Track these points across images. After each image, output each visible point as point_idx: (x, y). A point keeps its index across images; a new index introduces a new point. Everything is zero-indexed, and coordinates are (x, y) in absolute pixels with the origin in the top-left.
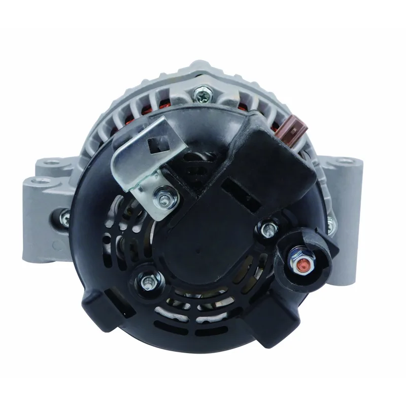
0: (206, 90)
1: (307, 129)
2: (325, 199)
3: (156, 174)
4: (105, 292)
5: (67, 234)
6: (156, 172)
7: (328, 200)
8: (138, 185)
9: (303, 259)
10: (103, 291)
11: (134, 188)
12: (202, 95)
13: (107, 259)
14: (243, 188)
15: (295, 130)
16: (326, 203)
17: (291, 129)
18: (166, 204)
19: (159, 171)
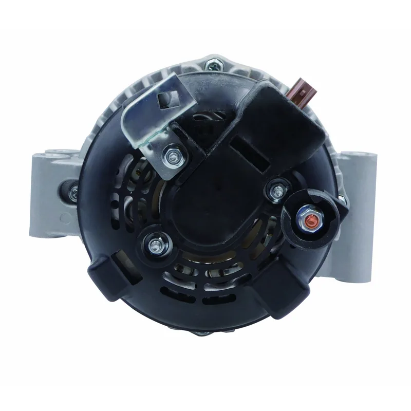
0: (217, 61)
1: (316, 92)
2: (336, 174)
3: (165, 131)
4: (111, 256)
5: (75, 207)
6: (165, 129)
7: (339, 176)
8: (147, 141)
9: (311, 215)
10: (110, 256)
11: (143, 145)
12: (213, 66)
13: (115, 224)
14: (252, 146)
15: (304, 91)
16: (337, 178)
17: (300, 91)
18: (175, 160)
19: (168, 128)
